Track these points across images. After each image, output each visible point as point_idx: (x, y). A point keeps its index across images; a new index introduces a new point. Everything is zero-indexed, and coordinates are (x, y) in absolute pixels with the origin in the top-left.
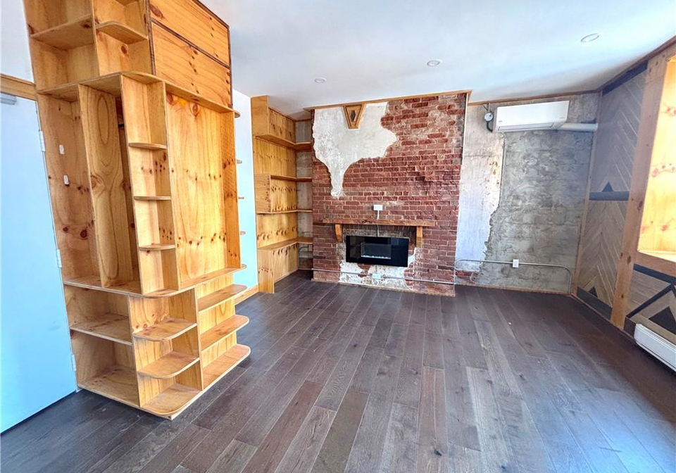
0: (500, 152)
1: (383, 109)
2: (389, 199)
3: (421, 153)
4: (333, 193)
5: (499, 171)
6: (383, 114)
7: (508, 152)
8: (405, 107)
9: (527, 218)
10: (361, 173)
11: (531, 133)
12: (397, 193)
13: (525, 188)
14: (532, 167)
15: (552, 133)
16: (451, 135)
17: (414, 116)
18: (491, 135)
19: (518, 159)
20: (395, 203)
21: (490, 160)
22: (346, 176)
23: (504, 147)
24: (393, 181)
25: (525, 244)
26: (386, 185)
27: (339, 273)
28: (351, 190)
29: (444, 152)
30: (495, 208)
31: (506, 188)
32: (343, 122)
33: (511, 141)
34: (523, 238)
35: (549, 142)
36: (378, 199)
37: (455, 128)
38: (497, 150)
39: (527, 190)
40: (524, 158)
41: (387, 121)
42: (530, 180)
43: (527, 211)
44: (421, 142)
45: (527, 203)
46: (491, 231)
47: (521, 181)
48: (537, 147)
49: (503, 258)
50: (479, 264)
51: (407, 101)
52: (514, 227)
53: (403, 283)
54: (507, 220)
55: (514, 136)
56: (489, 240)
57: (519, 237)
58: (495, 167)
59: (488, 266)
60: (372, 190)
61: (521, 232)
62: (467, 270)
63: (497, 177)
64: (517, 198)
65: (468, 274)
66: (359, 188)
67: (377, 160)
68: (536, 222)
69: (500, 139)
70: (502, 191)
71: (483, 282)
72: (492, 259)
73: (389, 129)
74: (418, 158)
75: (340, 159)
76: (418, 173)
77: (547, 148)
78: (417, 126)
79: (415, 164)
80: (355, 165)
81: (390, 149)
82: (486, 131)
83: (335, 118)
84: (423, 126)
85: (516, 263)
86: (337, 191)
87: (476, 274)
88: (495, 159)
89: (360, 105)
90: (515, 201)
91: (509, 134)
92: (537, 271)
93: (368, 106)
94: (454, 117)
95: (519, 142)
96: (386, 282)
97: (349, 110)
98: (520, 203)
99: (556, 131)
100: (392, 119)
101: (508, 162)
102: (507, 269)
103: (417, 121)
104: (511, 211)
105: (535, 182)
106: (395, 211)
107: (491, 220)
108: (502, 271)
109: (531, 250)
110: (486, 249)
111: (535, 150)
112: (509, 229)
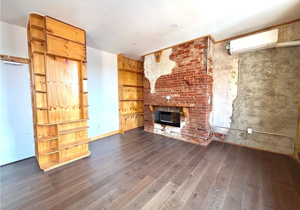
0: (237, 65)
1: (170, 52)
2: (173, 93)
3: (187, 70)
4: (151, 92)
5: (236, 76)
6: (170, 54)
7: (241, 65)
8: (179, 49)
9: (257, 103)
10: (162, 82)
11: (256, 52)
12: (177, 91)
13: (254, 85)
14: (259, 72)
15: (271, 50)
16: (201, 59)
17: (183, 53)
18: (230, 57)
19: (249, 68)
20: (176, 95)
21: (231, 71)
22: (156, 84)
23: (239, 62)
24: (175, 85)
25: (256, 120)
26: (172, 87)
27: (153, 128)
28: (158, 90)
29: (198, 68)
30: (235, 98)
31: (242, 86)
32: (154, 60)
33: (243, 58)
34: (255, 116)
35: (270, 56)
36: (168, 93)
37: (203, 56)
38: (235, 64)
39: (256, 86)
40: (253, 67)
41: (172, 57)
42: (257, 80)
43: (256, 99)
44: (187, 65)
45: (256, 94)
46: (233, 110)
47: (251, 81)
48: (261, 59)
49: (242, 127)
50: (227, 130)
51: (180, 46)
52: (248, 108)
53: (180, 136)
54: (243, 104)
55: (245, 55)
56: (232, 116)
57: (252, 115)
58: (234, 74)
59: (233, 132)
60: (166, 89)
61: (253, 112)
62: (220, 132)
63: (236, 80)
64: (249, 91)
65: (221, 135)
66: (161, 88)
67: (168, 75)
68: (263, 106)
69: (236, 58)
70: (239, 88)
71: (230, 140)
72: (235, 127)
73: (173, 60)
74: (186, 73)
75: (154, 76)
76: (186, 80)
77: (269, 60)
78: (185, 57)
79: (184, 76)
80: (159, 78)
81: (173, 70)
82: (228, 55)
83: (152, 59)
84: (187, 57)
85: (250, 131)
86: (153, 91)
87: (225, 135)
88: (234, 70)
89: (161, 51)
90: (248, 93)
91: (241, 55)
92: (267, 138)
93: (164, 51)
94: (202, 50)
95: (249, 58)
96: (173, 134)
97: (157, 54)
98: (251, 94)
99: (275, 48)
100: (174, 55)
101: (242, 70)
102: (244, 134)
103: (185, 55)
104: (245, 99)
105: (261, 81)
106: (176, 99)
107: (233, 105)
108: (242, 135)
109: (261, 123)
110: (231, 121)
111: (260, 62)
112: (245, 110)
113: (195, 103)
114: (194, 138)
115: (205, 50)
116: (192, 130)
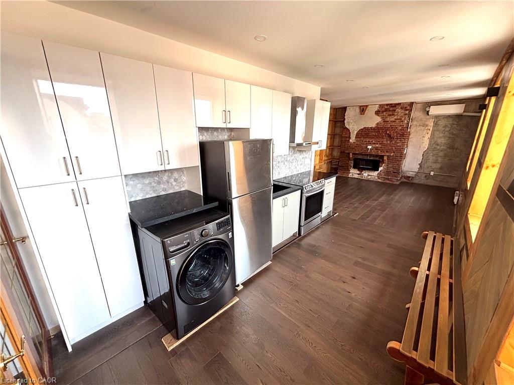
0: (432, 124)
1: (376, 108)
2: (375, 144)
3: (391, 126)
4: (351, 141)
5: (430, 133)
6: (376, 110)
7: (436, 124)
8: (386, 107)
9: (441, 154)
10: (364, 133)
11: (449, 116)
12: (378, 142)
13: (442, 141)
14: (447, 131)
15: (458, 117)
16: (405, 119)
17: (390, 111)
18: (428, 117)
19: (440, 128)
20: (377, 145)
21: (427, 128)
22: (357, 134)
23: (434, 122)
24: (377, 137)
25: (438, 166)
26: (374, 138)
27: (349, 173)
28: (359, 139)
29: (401, 126)
30: (426, 149)
31: (432, 140)
32: (358, 112)
33: (438, 119)
34: (438, 163)
35: (457, 120)
36: (370, 144)
37: (407, 116)
39: (443, 142)
40: (444, 127)
41: (377, 113)
42: (444, 137)
43: (441, 151)
44: (391, 122)
45: (442, 147)
46: (423, 159)
47: (440, 137)
48: (451, 122)
49: (427, 171)
50: (415, 173)
51: (387, 105)
52: (434, 157)
53: (376, 178)
54: (431, 154)
55: (440, 117)
56: (421, 163)
57: (436, 162)
58: (428, 131)
59: (419, 175)
60: (368, 140)
61: (437, 160)
62: (409, 175)
63: (429, 136)
64: (438, 145)
65: (409, 177)
66: (362, 139)
67: (371, 128)
68: (445, 156)
69: (433, 118)
70: (430, 142)
71: (416, 181)
72: (422, 171)
73: (378, 116)
74: (389, 128)
75: (356, 127)
76: (388, 134)
77: (456, 123)
78: (390, 115)
79: (388, 130)
80: (361, 129)
81: (378, 124)
82: (426, 115)
83: (355, 111)
84: (393, 115)
85: (432, 173)
86: (353, 140)
87: (413, 177)
88: (429, 128)
89: (367, 106)
90: (436, 146)
91: (437, 117)
92: (442, 177)
93: (370, 106)
94: (407, 112)
95: (442, 120)
96: (369, 177)
97: (362, 108)
98: (438, 147)
99: (461, 115)
100: (380, 111)
101: (435, 128)
102: (428, 176)
103: (391, 113)
104: (433, 151)
105: (447, 138)
106: (377, 149)
107: (423, 154)
108: (426, 176)
109: (441, 168)
110: (419, 167)
111: (450, 124)
112: (431, 158)
113: (394, 152)
114: (388, 179)
115: (409, 112)
116: (387, 173)
